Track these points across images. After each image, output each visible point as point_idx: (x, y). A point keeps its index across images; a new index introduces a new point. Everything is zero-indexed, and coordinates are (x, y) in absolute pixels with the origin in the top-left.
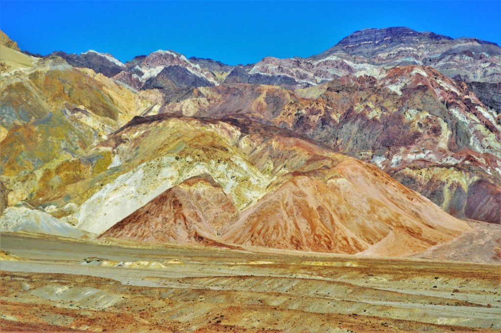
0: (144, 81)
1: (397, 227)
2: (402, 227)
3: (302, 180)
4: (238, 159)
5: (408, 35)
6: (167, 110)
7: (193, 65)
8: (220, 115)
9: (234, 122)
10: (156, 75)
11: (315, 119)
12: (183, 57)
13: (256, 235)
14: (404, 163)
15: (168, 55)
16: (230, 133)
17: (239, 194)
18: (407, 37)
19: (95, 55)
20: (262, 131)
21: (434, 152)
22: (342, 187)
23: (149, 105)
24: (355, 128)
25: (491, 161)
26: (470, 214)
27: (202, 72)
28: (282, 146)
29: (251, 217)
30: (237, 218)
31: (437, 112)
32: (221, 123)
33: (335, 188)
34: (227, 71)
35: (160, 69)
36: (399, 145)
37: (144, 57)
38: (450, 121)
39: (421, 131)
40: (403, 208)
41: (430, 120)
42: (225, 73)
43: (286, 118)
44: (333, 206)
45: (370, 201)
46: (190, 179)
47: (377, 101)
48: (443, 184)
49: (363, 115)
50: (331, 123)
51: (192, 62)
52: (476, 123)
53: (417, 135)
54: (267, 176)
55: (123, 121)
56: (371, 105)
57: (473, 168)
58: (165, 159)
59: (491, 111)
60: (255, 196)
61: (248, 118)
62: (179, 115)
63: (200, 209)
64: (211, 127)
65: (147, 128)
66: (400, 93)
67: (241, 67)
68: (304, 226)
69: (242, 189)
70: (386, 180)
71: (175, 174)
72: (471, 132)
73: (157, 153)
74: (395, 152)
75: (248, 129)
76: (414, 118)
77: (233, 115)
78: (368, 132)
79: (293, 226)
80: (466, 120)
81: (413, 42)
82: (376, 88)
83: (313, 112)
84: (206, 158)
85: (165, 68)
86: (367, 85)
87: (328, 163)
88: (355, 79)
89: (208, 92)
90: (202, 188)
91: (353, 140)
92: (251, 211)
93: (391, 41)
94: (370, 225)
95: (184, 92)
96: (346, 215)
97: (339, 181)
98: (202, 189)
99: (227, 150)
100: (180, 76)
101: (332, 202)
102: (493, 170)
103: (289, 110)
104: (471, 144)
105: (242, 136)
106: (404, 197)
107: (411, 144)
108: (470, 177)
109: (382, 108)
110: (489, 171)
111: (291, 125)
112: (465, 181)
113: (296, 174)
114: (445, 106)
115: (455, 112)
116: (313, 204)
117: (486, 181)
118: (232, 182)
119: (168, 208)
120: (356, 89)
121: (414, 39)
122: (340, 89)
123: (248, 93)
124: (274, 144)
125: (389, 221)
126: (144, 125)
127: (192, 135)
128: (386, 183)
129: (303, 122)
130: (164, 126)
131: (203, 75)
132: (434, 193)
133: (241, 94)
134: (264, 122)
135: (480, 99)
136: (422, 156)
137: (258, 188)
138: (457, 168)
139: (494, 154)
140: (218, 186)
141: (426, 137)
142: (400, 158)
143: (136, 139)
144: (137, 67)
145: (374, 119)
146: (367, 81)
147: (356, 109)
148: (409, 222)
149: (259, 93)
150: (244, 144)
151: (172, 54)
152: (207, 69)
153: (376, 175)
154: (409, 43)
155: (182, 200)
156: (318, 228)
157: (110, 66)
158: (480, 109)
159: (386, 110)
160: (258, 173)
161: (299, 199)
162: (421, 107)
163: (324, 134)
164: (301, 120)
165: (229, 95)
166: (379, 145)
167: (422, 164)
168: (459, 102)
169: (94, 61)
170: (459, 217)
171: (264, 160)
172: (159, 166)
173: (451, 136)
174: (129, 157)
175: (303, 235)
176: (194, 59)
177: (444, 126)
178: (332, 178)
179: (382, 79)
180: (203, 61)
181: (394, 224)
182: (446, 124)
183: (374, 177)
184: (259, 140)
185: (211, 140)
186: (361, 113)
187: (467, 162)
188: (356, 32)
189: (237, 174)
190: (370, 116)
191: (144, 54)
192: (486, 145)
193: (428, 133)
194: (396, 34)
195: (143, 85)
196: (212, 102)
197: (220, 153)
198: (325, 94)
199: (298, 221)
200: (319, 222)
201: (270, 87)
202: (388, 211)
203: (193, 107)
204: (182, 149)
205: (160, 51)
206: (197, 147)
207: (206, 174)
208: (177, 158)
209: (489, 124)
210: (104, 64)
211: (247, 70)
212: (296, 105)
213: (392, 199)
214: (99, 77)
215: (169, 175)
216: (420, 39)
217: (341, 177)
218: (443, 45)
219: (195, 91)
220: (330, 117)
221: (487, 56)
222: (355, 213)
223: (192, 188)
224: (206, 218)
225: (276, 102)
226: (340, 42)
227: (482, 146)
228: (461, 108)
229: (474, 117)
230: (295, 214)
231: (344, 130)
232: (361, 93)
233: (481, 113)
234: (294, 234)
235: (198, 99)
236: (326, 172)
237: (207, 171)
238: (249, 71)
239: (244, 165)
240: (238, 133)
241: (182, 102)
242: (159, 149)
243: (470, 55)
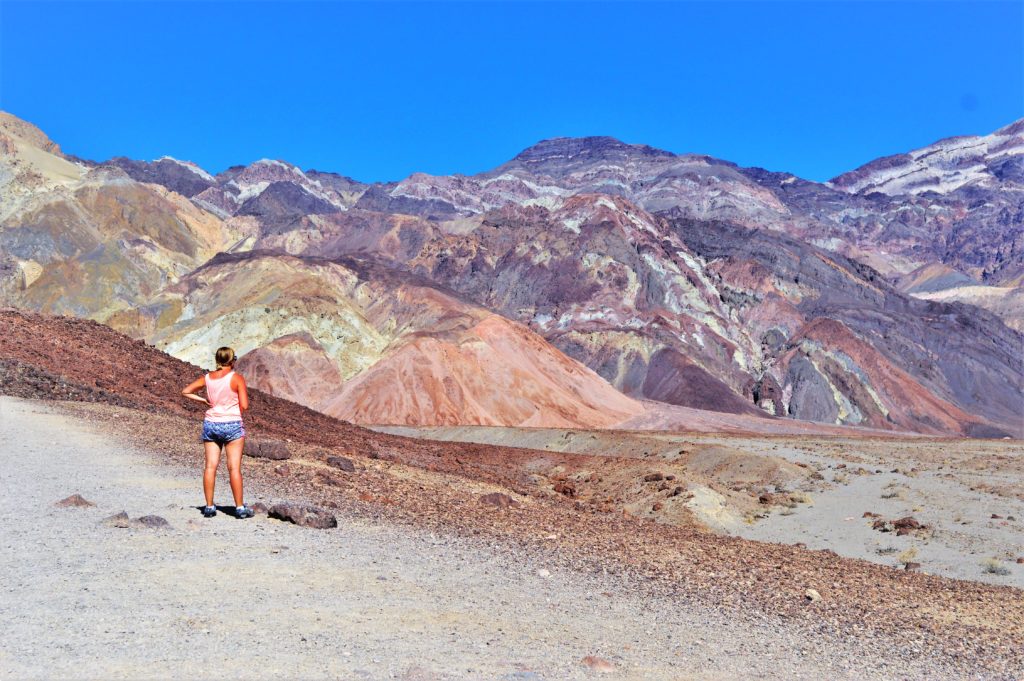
0: (241, 203)
1: (547, 405)
2: (553, 406)
3: (427, 343)
4: (348, 314)
5: (613, 148)
6: (265, 245)
7: (310, 181)
8: (336, 254)
9: (350, 264)
10: (258, 194)
11: (464, 262)
12: (297, 170)
13: (362, 411)
14: (573, 325)
15: (275, 166)
16: (343, 279)
17: (346, 360)
18: (612, 151)
19: (173, 163)
20: (387, 277)
21: (616, 311)
22: (479, 353)
23: (241, 237)
24: (515, 276)
25: (688, 324)
26: (650, 392)
27: (323, 192)
28: (409, 299)
29: (357, 389)
30: (340, 389)
31: (624, 258)
32: (332, 265)
33: (470, 355)
34: (359, 191)
35: (264, 185)
36: (569, 301)
37: (241, 168)
38: (640, 270)
39: (600, 282)
40: (558, 383)
41: (614, 268)
42: (356, 193)
43: (424, 261)
44: (465, 377)
45: (515, 372)
46: (282, 338)
47: (547, 241)
48: (618, 353)
49: (526, 260)
50: (485, 269)
51: (310, 178)
52: (674, 274)
53: (595, 288)
54: (388, 337)
55: (203, 257)
56: (538, 246)
57: (662, 333)
58: (252, 311)
59: (698, 258)
60: (366, 362)
61: (373, 259)
62: (278, 253)
63: (293, 377)
64: (318, 270)
65: (232, 269)
66: (578, 231)
67: (380, 186)
68: (424, 402)
69: (351, 354)
70: (539, 345)
71: (264, 331)
72: (668, 286)
73: (243, 302)
74: (565, 310)
75: (368, 274)
76: (593, 265)
77: (354, 254)
78: (532, 282)
79: (411, 402)
80: (662, 270)
81: (620, 159)
82: (547, 223)
83: (461, 253)
84: (305, 311)
85: (271, 185)
86: (536, 218)
87: (466, 322)
88: (520, 210)
89: (322, 222)
90: (297, 350)
91: (512, 292)
92: (359, 381)
93: (590, 156)
94: (510, 402)
95: (290, 221)
96: (480, 388)
97: (477, 345)
98: (297, 352)
99: (336, 302)
100: (291, 197)
101: (464, 372)
102: (689, 336)
103: (429, 249)
104: (666, 301)
105: (358, 284)
106: (561, 368)
107: (587, 300)
108: (654, 344)
109: (553, 251)
110: (683, 338)
111: (431, 270)
112: (646, 349)
113: (420, 334)
114: (635, 251)
115: (648, 258)
116: (439, 374)
117: (674, 351)
118: (338, 343)
119: (250, 375)
120: (520, 223)
121: (622, 154)
122: (500, 223)
123: (376, 225)
124: (400, 294)
125: (536, 398)
126: (229, 265)
127: (290, 280)
128: (539, 350)
129: (446, 267)
130: (255, 267)
131: (325, 196)
132: (605, 364)
133: (367, 225)
134: (394, 266)
135: (685, 242)
136: (599, 315)
137: (371, 353)
138: (640, 333)
139: (694, 316)
140: (318, 348)
141: (607, 290)
142: (570, 318)
143: (216, 284)
144: (232, 182)
145: (541, 265)
146: (537, 213)
147: (518, 250)
148: (563, 399)
149: (390, 226)
150: (361, 293)
151: (282, 165)
152: (331, 187)
153: (527, 339)
154: (613, 159)
155: (269, 365)
156: (443, 405)
157: (192, 180)
158: (683, 255)
159: (558, 253)
160: (375, 333)
161: (421, 367)
162: (602, 251)
163: (473, 283)
164: (444, 265)
165: (350, 227)
166: (544, 299)
167: (594, 326)
168: (655, 245)
169: (170, 171)
170: (634, 397)
171: (385, 315)
172: (242, 320)
173: (641, 290)
174: (205, 308)
175: (422, 413)
176: (313, 174)
177: (632, 276)
178: (467, 341)
179: (558, 211)
180: (325, 176)
181: (543, 402)
182: (634, 274)
183: (523, 341)
184: (381, 289)
185: (315, 287)
186: (524, 257)
187: (655, 325)
188: (541, 142)
189: (345, 333)
190: (536, 260)
191: (242, 164)
192: (685, 303)
193: (610, 285)
194: (597, 147)
195: (239, 207)
196: (327, 235)
197: (325, 306)
198: (478, 229)
199: (417, 396)
200: (444, 396)
201: (407, 217)
202: (537, 384)
203: (300, 242)
204: (275, 298)
205: (265, 161)
206: (295, 296)
207: (304, 332)
208: (267, 311)
209: (692, 276)
210: (185, 177)
211: (388, 190)
212: (439, 244)
213: (544, 371)
214: (173, 197)
215: (255, 334)
216: (630, 154)
217: (479, 340)
218: (660, 164)
219: (304, 220)
220: (483, 261)
221: (718, 181)
222: (493, 387)
223: (285, 350)
224: (300, 390)
225: (413, 238)
226: (519, 156)
227: (680, 305)
228: (657, 253)
229: (673, 267)
230: (414, 386)
231: (500, 279)
232: (527, 229)
233: (683, 261)
234: (410, 412)
235: (308, 231)
236: (461, 333)
237: (306, 328)
238: (390, 192)
239: (356, 322)
240: (354, 279)
241: (285, 235)
242: (245, 299)
243: (695, 179)
